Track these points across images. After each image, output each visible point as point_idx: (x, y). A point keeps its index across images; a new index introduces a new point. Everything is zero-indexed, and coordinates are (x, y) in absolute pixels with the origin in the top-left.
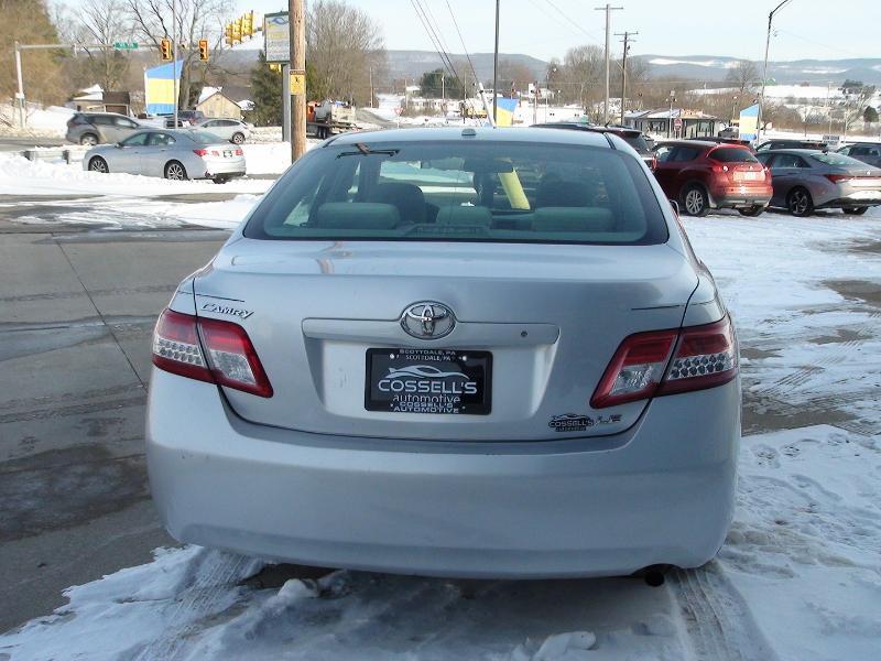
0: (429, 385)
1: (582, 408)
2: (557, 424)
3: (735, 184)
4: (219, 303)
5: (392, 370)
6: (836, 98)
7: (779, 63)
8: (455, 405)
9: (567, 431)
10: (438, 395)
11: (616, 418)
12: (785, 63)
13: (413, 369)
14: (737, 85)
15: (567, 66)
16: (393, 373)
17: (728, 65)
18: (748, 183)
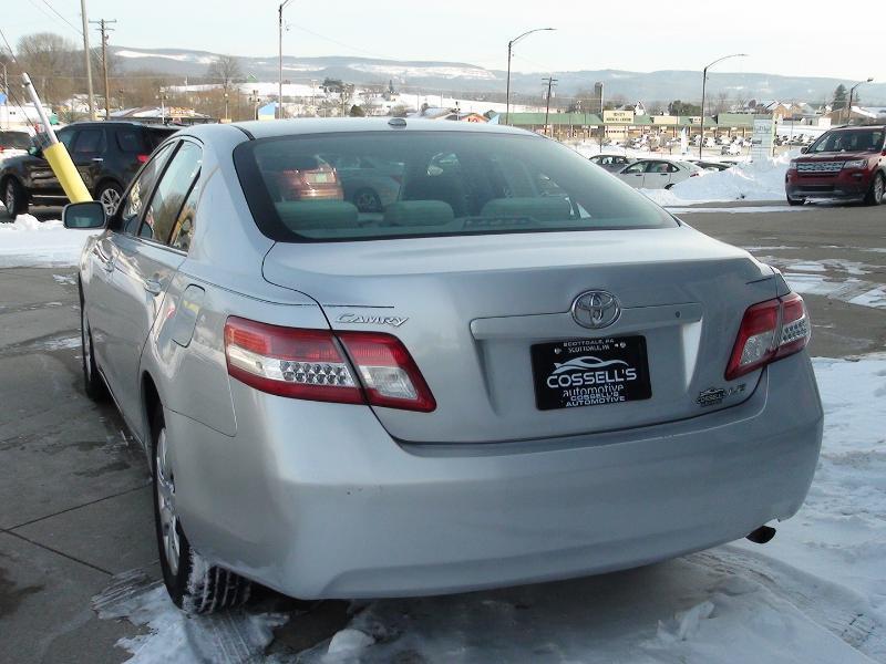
0: (594, 376)
1: (721, 383)
2: (703, 401)
3: (307, 187)
4: (358, 312)
5: (557, 365)
6: (318, 97)
7: (257, 60)
8: (621, 393)
9: (710, 406)
10: (602, 385)
11: (742, 387)
12: (262, 59)
13: (577, 362)
14: (219, 82)
15: (20, 57)
16: (560, 368)
17: (206, 61)
18: (319, 186)
